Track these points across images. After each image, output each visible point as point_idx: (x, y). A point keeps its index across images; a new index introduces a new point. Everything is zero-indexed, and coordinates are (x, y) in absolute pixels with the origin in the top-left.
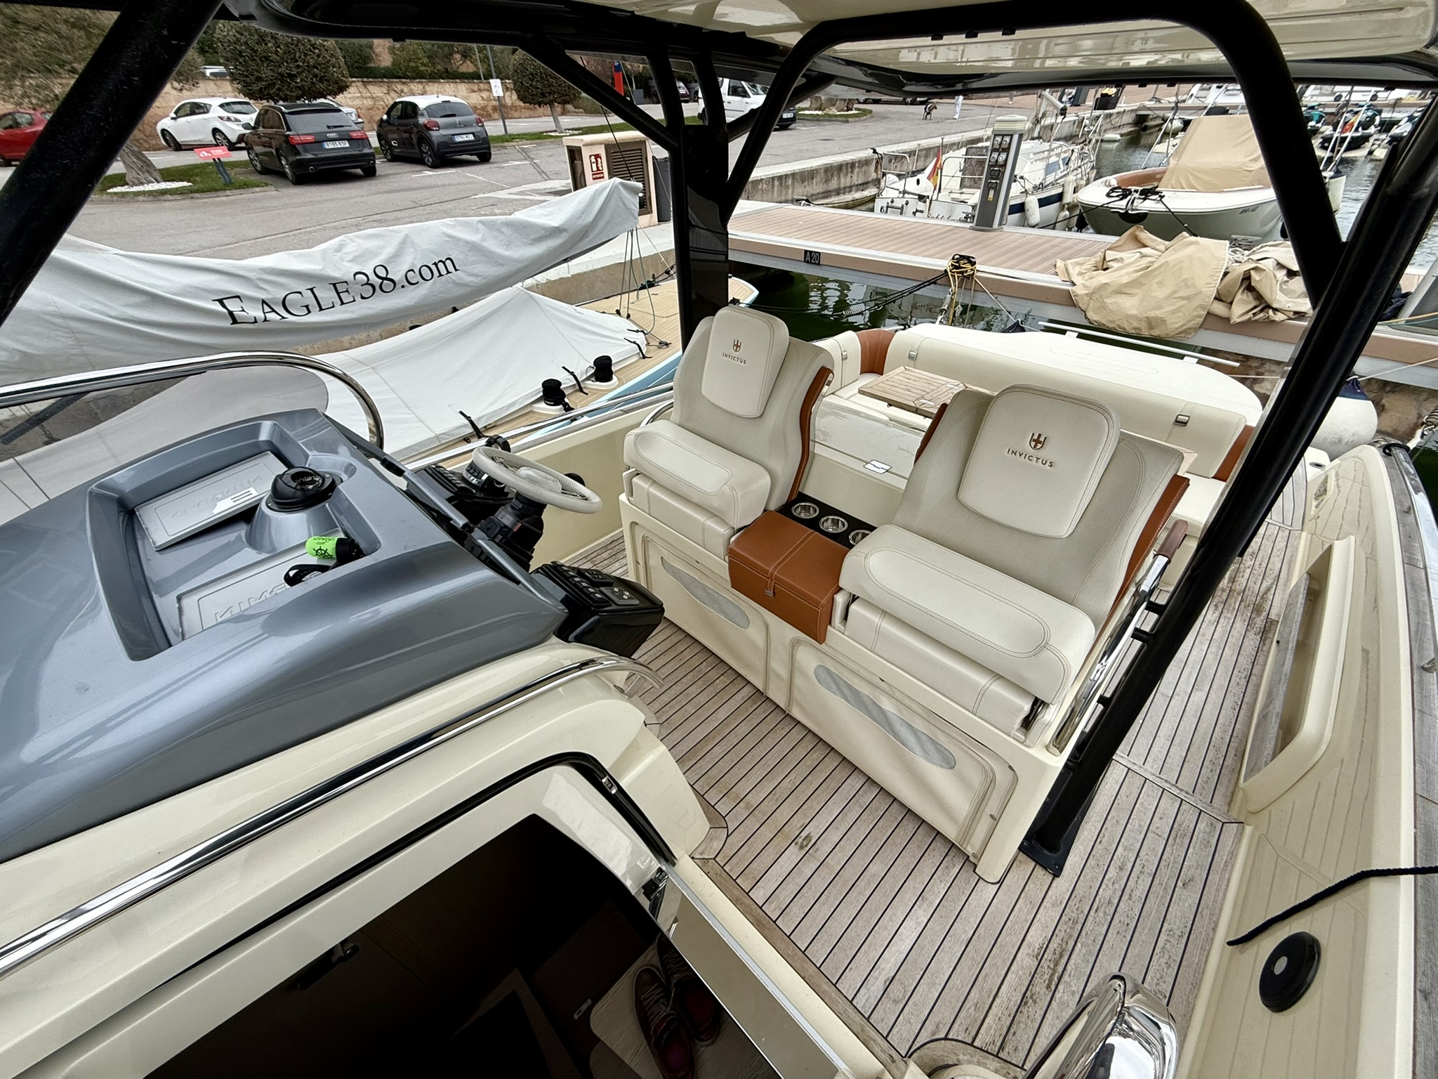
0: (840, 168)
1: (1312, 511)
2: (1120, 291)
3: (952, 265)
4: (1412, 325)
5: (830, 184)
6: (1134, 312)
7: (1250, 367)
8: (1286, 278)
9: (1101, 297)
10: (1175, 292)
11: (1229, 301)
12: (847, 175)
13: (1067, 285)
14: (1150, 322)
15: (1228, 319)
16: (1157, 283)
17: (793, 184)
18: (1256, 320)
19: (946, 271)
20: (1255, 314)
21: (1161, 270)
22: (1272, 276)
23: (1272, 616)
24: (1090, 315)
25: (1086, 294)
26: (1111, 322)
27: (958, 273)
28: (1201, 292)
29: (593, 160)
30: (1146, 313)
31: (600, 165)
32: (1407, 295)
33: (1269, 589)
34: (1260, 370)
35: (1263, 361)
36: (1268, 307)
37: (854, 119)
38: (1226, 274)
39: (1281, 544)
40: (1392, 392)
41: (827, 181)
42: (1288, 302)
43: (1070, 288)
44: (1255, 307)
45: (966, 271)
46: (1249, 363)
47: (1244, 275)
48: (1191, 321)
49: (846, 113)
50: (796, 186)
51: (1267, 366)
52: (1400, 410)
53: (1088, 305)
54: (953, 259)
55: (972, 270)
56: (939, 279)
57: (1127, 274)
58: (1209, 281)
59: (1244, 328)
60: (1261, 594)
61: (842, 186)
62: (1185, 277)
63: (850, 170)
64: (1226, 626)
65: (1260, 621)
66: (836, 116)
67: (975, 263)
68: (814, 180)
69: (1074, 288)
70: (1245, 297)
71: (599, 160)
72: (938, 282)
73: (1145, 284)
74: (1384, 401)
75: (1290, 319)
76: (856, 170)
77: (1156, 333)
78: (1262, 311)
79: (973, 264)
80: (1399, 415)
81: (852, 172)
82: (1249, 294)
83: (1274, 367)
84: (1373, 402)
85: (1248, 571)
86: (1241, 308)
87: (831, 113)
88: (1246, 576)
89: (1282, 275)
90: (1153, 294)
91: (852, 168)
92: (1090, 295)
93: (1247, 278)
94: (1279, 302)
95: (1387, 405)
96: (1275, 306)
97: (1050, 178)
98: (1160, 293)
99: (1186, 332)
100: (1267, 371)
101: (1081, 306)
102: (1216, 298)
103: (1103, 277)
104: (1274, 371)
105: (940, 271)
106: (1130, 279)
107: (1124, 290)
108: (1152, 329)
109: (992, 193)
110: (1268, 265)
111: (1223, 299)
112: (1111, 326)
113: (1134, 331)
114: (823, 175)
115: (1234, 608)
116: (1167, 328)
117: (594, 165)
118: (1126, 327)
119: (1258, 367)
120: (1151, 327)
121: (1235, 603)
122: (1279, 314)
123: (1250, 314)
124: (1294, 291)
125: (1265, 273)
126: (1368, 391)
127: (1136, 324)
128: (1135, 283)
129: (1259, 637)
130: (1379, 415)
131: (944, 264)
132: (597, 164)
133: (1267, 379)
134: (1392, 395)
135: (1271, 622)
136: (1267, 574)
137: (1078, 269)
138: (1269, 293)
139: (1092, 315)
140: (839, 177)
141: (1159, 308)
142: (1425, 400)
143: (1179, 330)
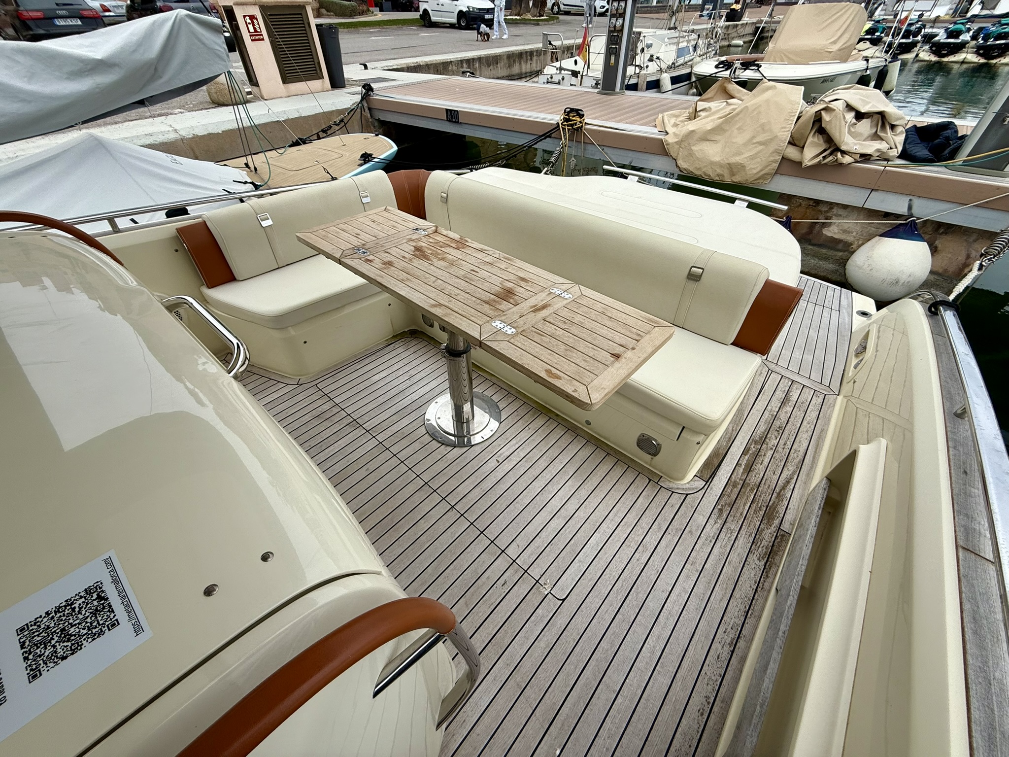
0: (521, 55)
1: (851, 372)
2: (706, 137)
3: (564, 118)
4: (970, 166)
5: (513, 69)
6: (717, 159)
7: (821, 211)
8: (854, 121)
9: (689, 144)
10: (754, 137)
11: (801, 146)
12: (527, 62)
13: (662, 135)
14: (732, 168)
15: (800, 163)
16: (739, 129)
17: (480, 67)
18: (825, 164)
19: (558, 123)
20: (824, 158)
21: (741, 116)
22: (842, 117)
23: (786, 527)
24: (681, 163)
25: (676, 142)
26: (699, 169)
27: (568, 125)
28: (776, 136)
29: (249, 21)
30: (727, 159)
31: (257, 26)
32: (963, 137)
33: (788, 482)
34: (828, 214)
35: (831, 205)
36: (837, 149)
37: (544, 23)
38: (799, 118)
39: (812, 415)
40: (945, 233)
41: (510, 66)
42: (856, 144)
43: (663, 137)
44: (825, 151)
45: (576, 124)
46: (819, 208)
47: (815, 116)
48: (767, 166)
49: (539, 18)
50: (483, 70)
51: (835, 210)
52: (951, 251)
53: (678, 154)
54: (565, 112)
55: (581, 122)
56: (551, 132)
57: (712, 120)
58: (784, 126)
59: (815, 172)
60: (777, 489)
61: (524, 71)
62: (763, 121)
63: (529, 58)
64: (725, 546)
65: (768, 535)
66: (531, 20)
67: (583, 115)
68: (499, 65)
69: (667, 137)
70: (816, 140)
71: (255, 21)
72: (553, 135)
73: (727, 130)
74: (937, 242)
75: (857, 162)
76: (535, 58)
77: (737, 179)
78: (831, 154)
79: (582, 116)
80: (950, 255)
81: (531, 59)
82: (820, 136)
83: (841, 212)
84: (928, 243)
85: (770, 453)
86: (811, 154)
87: (526, 18)
88: (766, 461)
89: (850, 116)
90: (734, 141)
91: (531, 56)
92: (679, 143)
93: (818, 119)
94: (847, 144)
95: (940, 246)
96: (843, 148)
97: (681, 61)
98: (740, 139)
99: (763, 177)
100: (835, 215)
101: (672, 154)
102: (789, 143)
103: (692, 126)
104: (841, 215)
105: (551, 124)
106: (714, 126)
107: (709, 138)
108: (734, 175)
109: (613, 58)
110: (839, 106)
111: (797, 142)
112: (698, 173)
113: (717, 178)
114: (506, 61)
115: (741, 514)
116: (746, 174)
117: (251, 27)
118: (711, 174)
119: (827, 212)
120: (733, 174)
121: (745, 504)
122: (847, 157)
123: (821, 157)
124: (861, 134)
125: (834, 114)
126: (923, 233)
127: (719, 171)
128: (718, 130)
129: (763, 563)
130: (932, 255)
131: (556, 118)
132: (254, 25)
133: (835, 223)
134: (944, 237)
135: (783, 536)
136: (790, 458)
137: (673, 121)
138: (838, 134)
139: (682, 164)
140: (520, 64)
141: (739, 153)
142: (975, 241)
143: (758, 176)
